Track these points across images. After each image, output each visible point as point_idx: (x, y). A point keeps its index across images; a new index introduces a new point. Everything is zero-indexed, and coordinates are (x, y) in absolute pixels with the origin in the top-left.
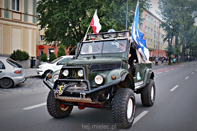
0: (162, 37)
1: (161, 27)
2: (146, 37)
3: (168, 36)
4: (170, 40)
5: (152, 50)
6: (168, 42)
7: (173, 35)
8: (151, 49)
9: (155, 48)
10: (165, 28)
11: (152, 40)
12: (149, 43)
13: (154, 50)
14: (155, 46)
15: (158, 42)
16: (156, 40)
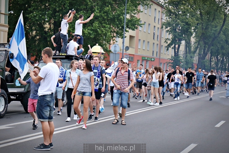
0: (165, 42)
1: (164, 27)
2: (139, 38)
3: (174, 41)
4: (177, 46)
5: (149, 59)
6: (173, 50)
7: (180, 40)
8: (148, 58)
9: (153, 55)
10: (169, 28)
11: (150, 43)
12: (144, 49)
13: (153, 59)
14: (153, 52)
15: (159, 45)
16: (156, 42)
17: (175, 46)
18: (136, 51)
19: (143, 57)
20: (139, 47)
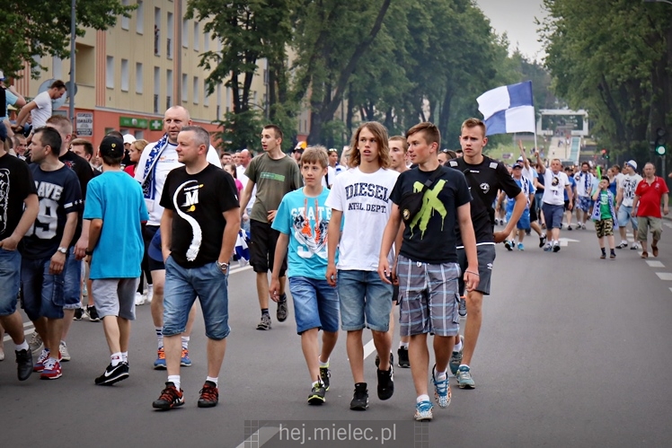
0: (202, 65)
1: (196, 13)
2: (108, 53)
3: (230, 62)
4: (241, 78)
5: (142, 124)
6: (231, 90)
7: (252, 57)
8: (139, 120)
9: (156, 110)
10: (212, 17)
11: (143, 67)
12: (126, 88)
13: (156, 125)
14: (156, 98)
15: (173, 75)
16: (165, 64)
17: (235, 78)
18: (100, 98)
19: (122, 117)
20: (109, 84)
